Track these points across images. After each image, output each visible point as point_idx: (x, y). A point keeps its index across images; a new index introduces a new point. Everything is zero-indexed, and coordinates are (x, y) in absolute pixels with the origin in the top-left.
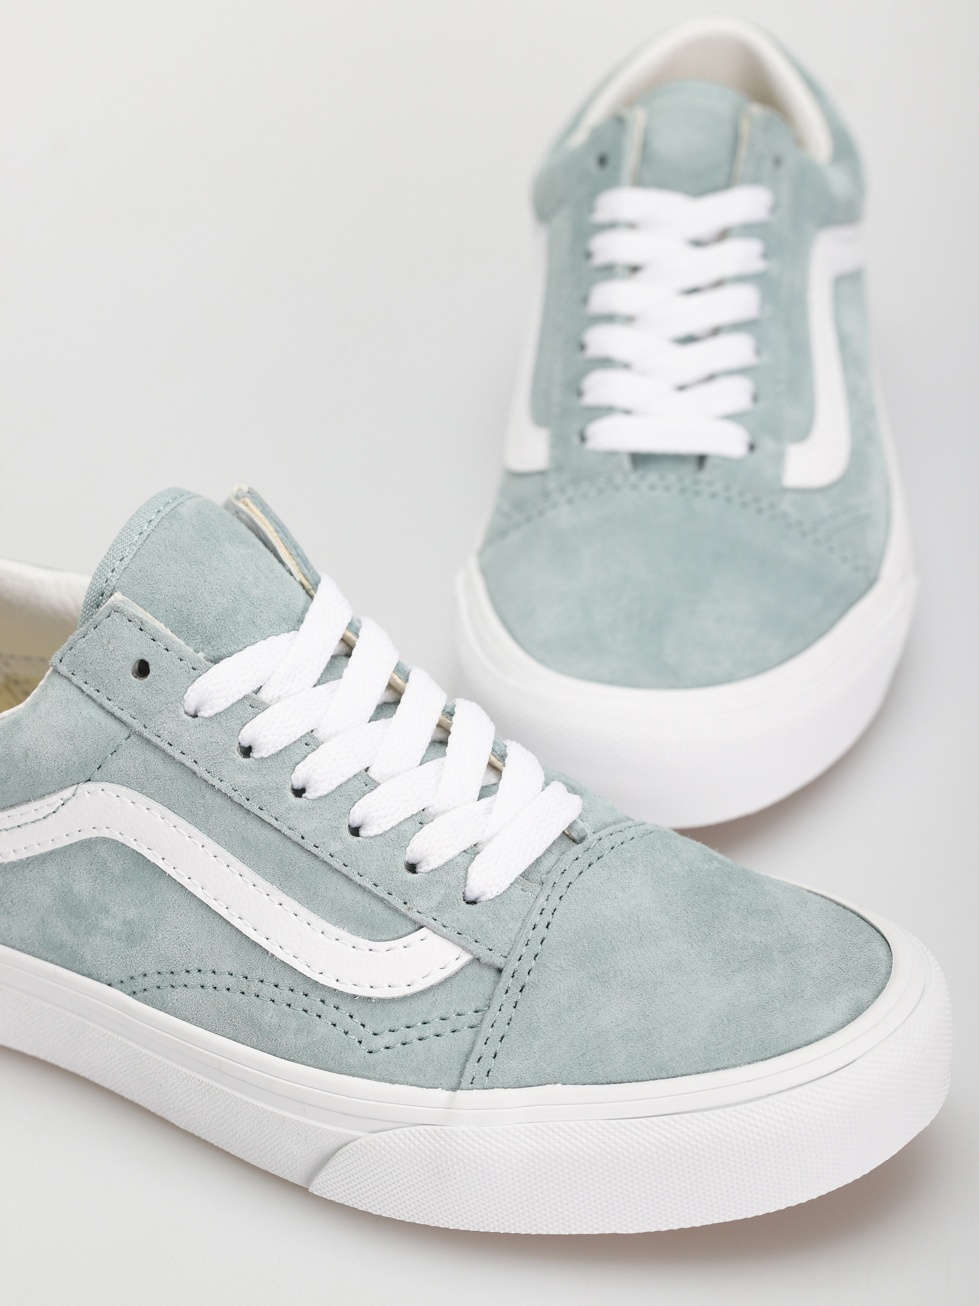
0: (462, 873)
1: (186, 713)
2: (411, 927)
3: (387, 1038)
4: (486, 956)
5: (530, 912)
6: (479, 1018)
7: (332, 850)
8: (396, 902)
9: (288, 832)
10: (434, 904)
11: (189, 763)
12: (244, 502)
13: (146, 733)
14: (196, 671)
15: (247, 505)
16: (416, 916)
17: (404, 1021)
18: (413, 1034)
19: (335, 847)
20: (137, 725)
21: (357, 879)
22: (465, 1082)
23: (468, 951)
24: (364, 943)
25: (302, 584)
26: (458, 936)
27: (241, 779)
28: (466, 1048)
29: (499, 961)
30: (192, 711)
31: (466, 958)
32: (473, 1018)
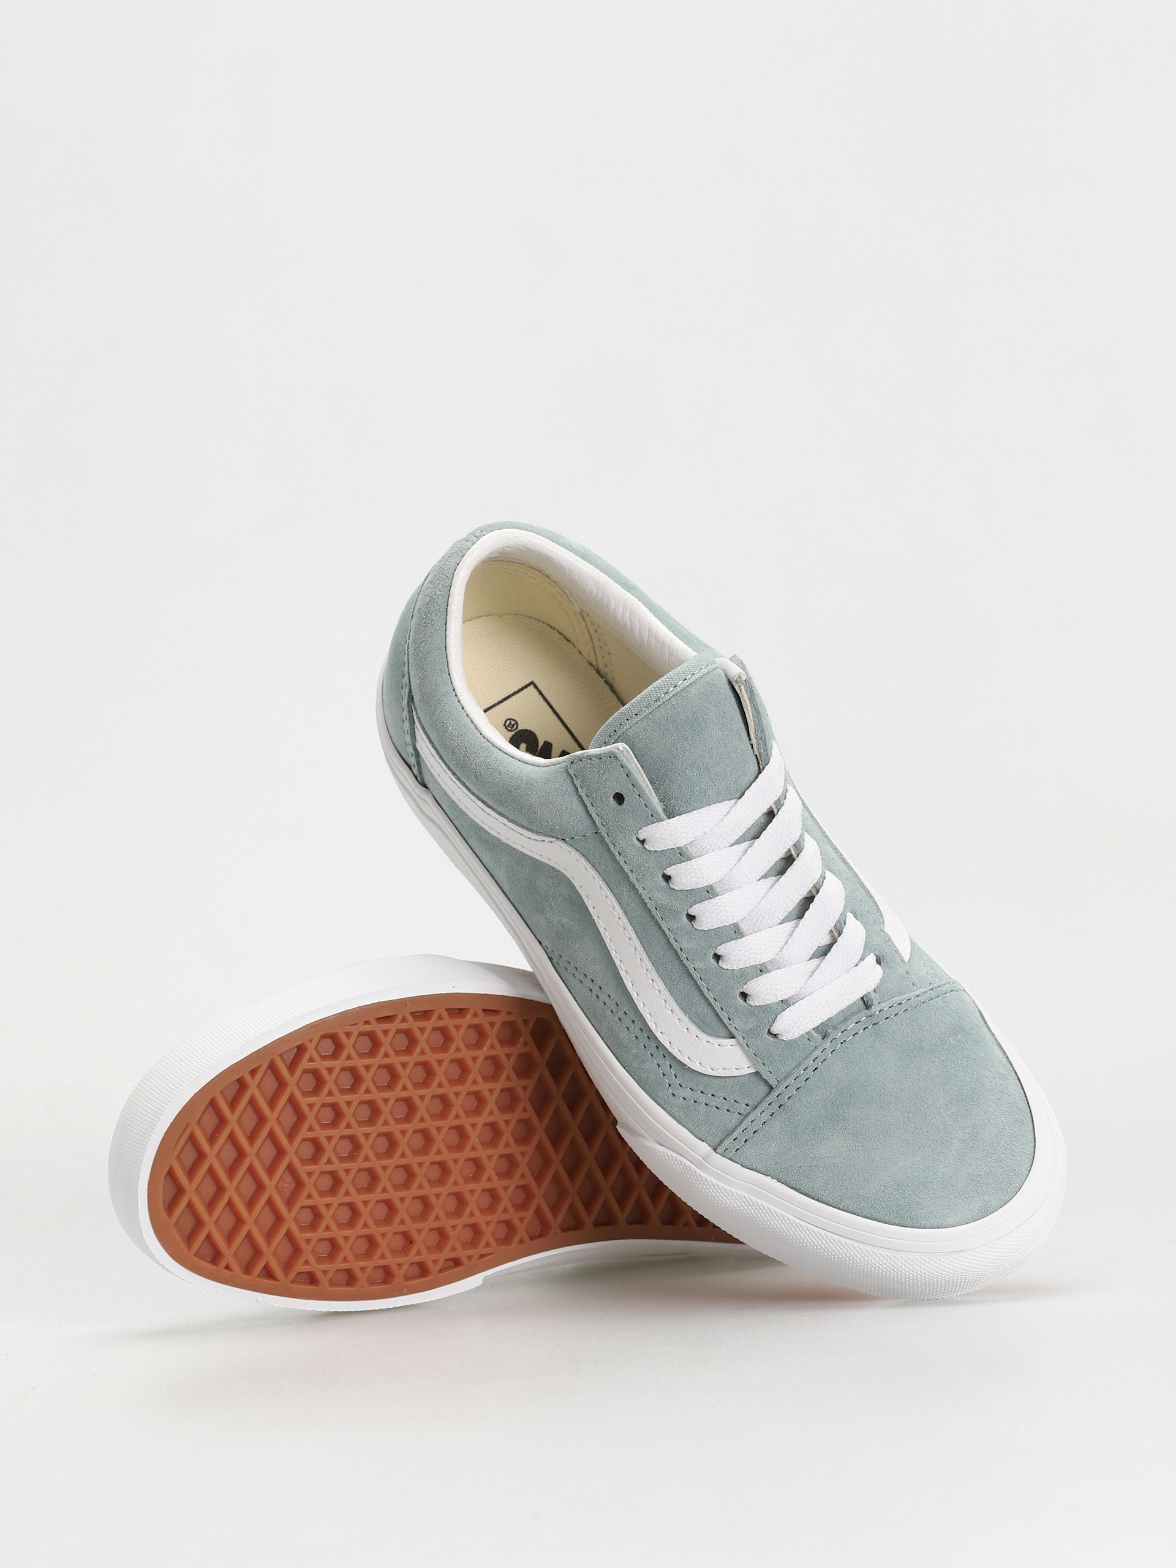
0: (773, 1016)
1: (637, 838)
2: (726, 1034)
3: (687, 1093)
4: (765, 1075)
5: (806, 1058)
6: (747, 1111)
7: (697, 966)
8: (724, 1015)
9: (673, 941)
10: (747, 1027)
11: (627, 869)
12: (739, 686)
13: (607, 839)
14: (654, 818)
15: (741, 690)
16: (733, 1030)
17: (702, 1088)
18: (703, 1099)
19: (700, 965)
20: (603, 831)
21: (705, 991)
22: (721, 1149)
23: (755, 1067)
24: (694, 1029)
25: (757, 757)
26: (754, 1056)
27: (657, 895)
28: (730, 1127)
29: (773, 1082)
30: (642, 839)
31: (752, 1070)
32: (744, 1110)
